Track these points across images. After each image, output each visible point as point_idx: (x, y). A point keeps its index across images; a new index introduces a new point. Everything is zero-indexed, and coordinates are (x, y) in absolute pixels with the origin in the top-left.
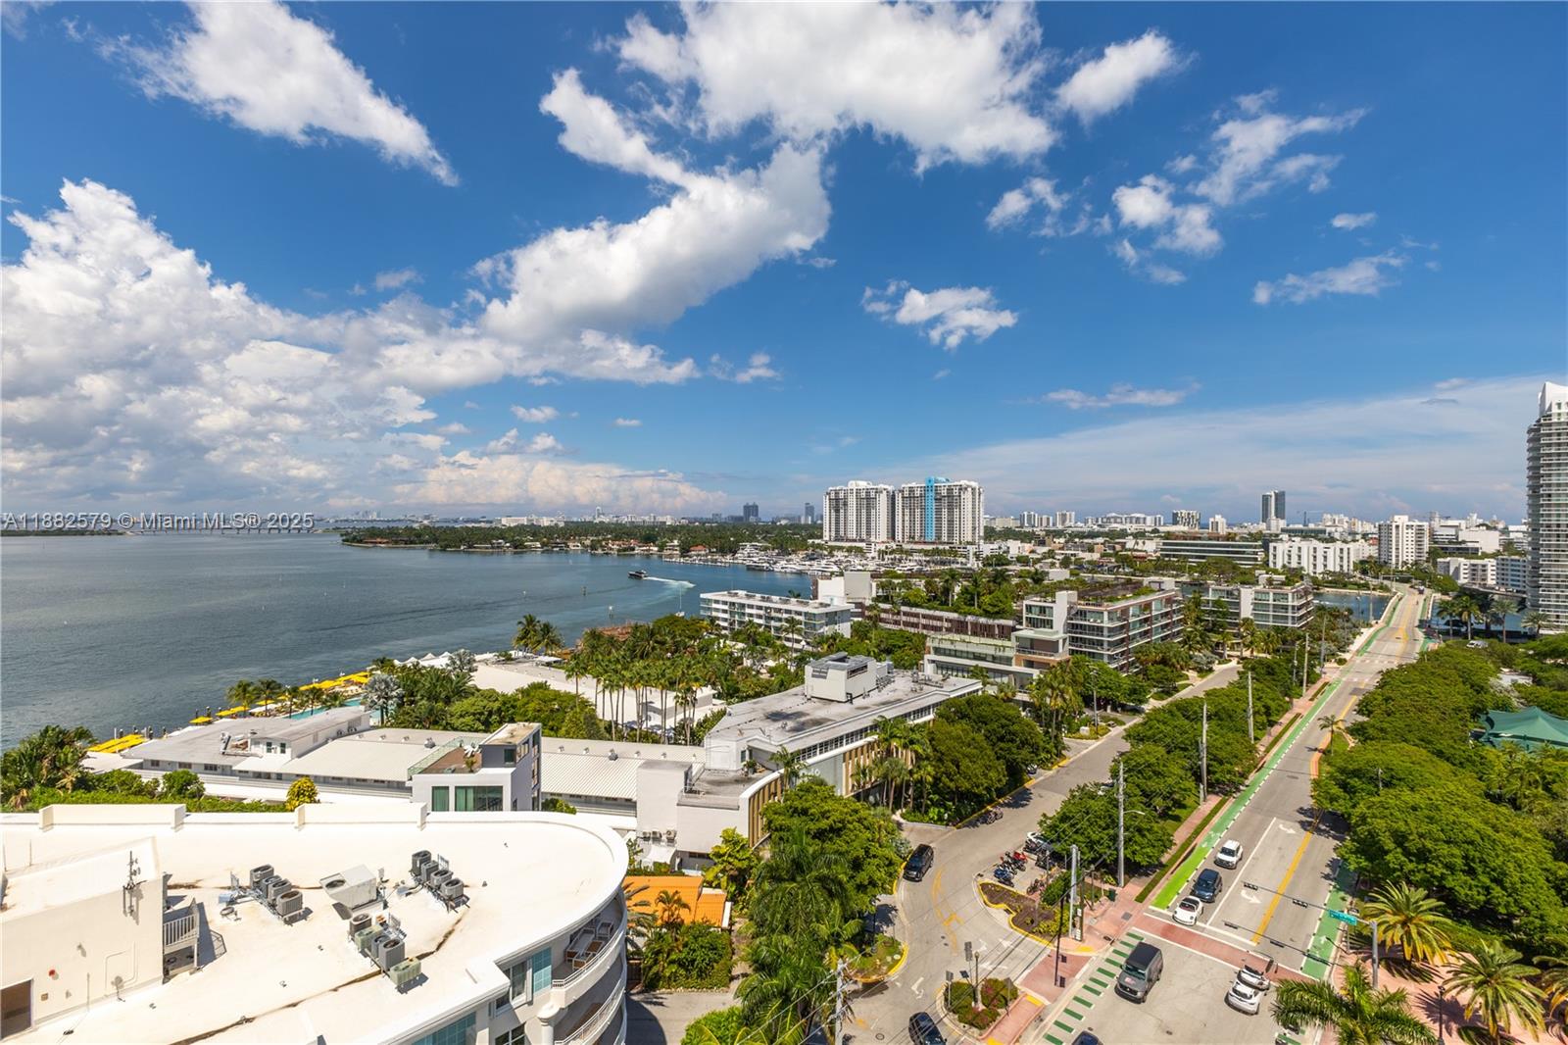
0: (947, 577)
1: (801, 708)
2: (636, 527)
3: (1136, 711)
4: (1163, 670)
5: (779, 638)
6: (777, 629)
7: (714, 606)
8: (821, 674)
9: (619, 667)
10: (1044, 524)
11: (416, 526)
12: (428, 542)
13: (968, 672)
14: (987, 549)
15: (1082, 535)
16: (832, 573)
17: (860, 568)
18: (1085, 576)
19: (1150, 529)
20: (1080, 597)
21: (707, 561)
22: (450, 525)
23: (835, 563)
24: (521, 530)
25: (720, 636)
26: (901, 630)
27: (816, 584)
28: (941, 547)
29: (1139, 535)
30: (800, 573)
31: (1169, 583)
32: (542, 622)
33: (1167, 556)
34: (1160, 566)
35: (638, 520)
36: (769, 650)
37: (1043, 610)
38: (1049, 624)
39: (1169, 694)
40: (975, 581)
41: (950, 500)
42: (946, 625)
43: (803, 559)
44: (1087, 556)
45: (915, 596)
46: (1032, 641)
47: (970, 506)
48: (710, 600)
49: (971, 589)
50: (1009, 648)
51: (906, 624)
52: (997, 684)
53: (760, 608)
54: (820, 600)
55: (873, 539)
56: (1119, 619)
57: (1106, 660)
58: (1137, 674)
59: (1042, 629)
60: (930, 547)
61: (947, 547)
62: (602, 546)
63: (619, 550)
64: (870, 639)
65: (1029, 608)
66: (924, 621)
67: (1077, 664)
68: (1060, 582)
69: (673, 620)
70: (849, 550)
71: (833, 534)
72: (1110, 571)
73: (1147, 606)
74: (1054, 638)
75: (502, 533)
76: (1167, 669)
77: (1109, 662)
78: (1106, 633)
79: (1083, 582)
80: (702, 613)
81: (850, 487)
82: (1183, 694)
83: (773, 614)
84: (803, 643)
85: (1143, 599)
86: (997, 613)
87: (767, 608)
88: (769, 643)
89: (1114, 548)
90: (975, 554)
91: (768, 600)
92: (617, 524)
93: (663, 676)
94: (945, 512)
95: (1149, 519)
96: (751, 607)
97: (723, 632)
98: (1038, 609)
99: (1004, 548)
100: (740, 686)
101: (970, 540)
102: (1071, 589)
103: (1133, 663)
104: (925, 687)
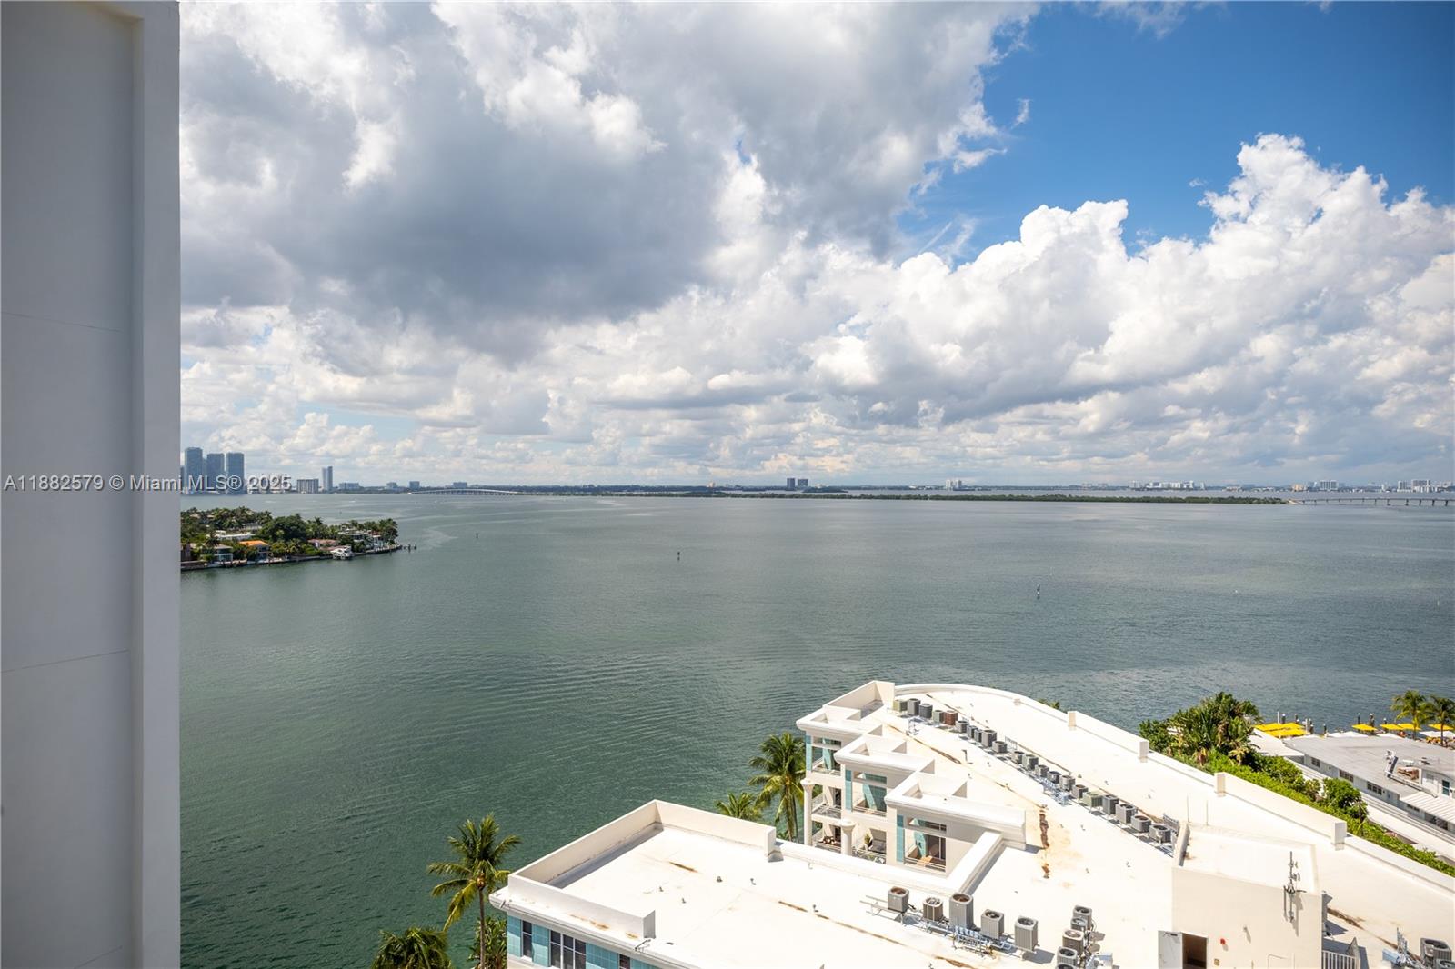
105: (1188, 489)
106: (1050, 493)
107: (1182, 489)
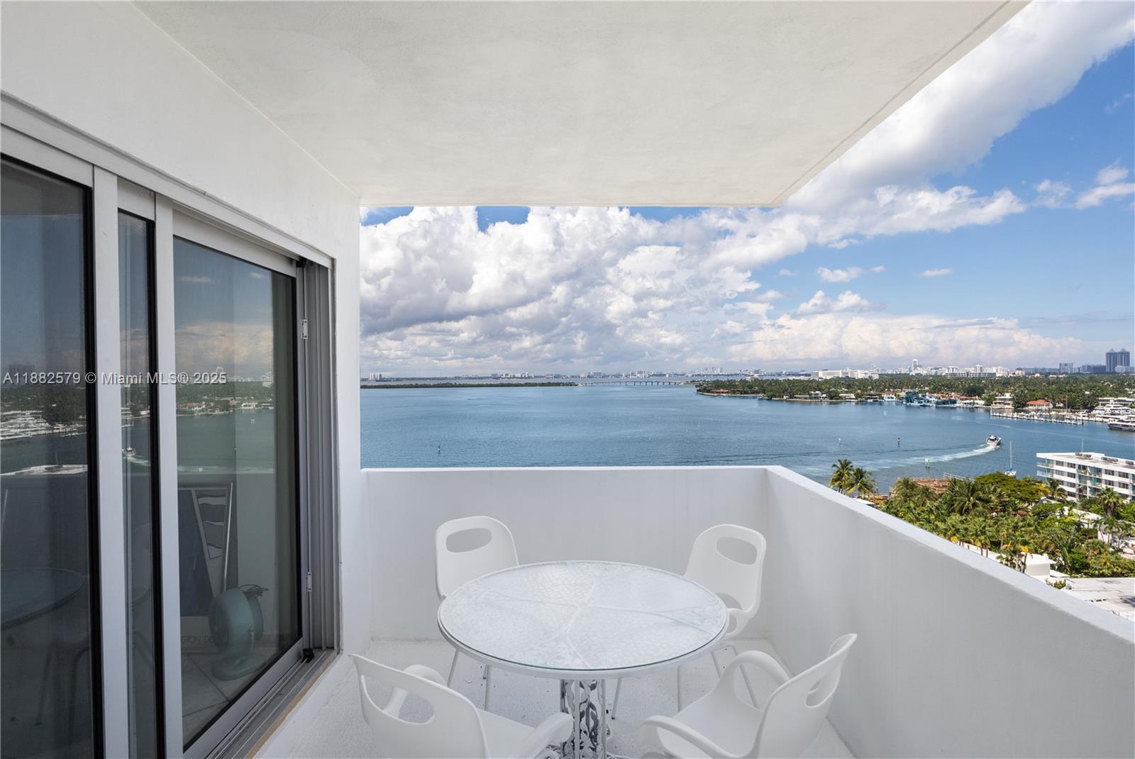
2: (958, 379)
7: (1056, 467)
9: (932, 517)
11: (748, 379)
12: (757, 393)
21: (1050, 417)
22: (775, 378)
24: (837, 382)
25: (1063, 502)
32: (855, 468)
35: (961, 371)
48: (1049, 461)
53: (1126, 475)
62: (918, 398)
63: (937, 403)
69: (1001, 479)
75: (819, 386)
80: (1039, 474)
92: (936, 376)
93: (983, 533)
96: (1112, 473)
97: (1069, 499)
100: (1091, 561)
105: (525, 378)
106: (443, 382)
107: (522, 378)
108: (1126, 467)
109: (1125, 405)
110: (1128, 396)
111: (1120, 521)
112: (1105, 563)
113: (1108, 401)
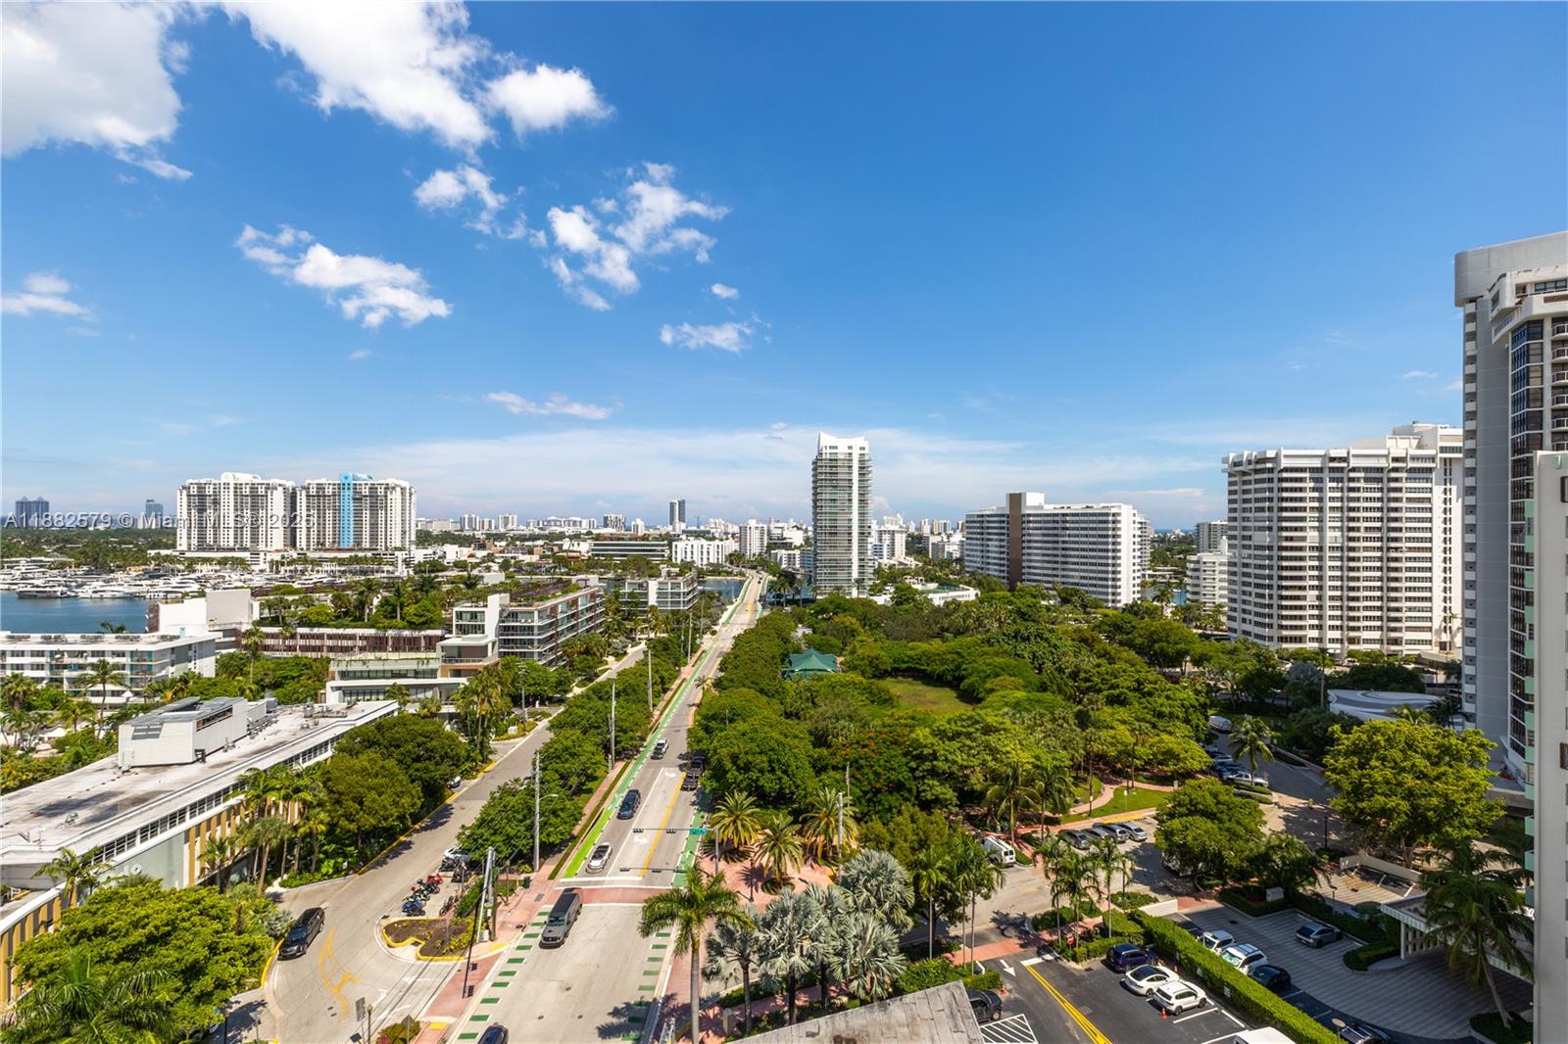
0: (363, 588)
1: (110, 787)
3: (561, 701)
4: (584, 658)
5: (76, 694)
6: (72, 681)
8: (152, 733)
10: (486, 526)
13: (384, 693)
14: (419, 555)
15: (523, 538)
16: (187, 594)
17: (240, 584)
18: (522, 578)
19: (584, 532)
20: (512, 599)
23: (198, 580)
26: (296, 657)
27: (155, 610)
28: (361, 554)
29: (576, 537)
30: (131, 598)
31: (593, 579)
33: (597, 555)
34: (591, 565)
36: (57, 714)
37: (474, 615)
38: (480, 629)
39: (590, 680)
40: (398, 591)
41: (374, 500)
42: (360, 643)
43: (139, 578)
44: (527, 558)
45: (318, 613)
46: (460, 648)
47: (399, 508)
49: (392, 601)
50: (434, 659)
51: (304, 649)
52: (419, 700)
53: (41, 654)
54: (163, 630)
55: (261, 546)
56: (548, 617)
57: (536, 658)
58: (564, 666)
59: (470, 635)
60: (346, 555)
61: (369, 554)
64: (245, 674)
65: (460, 615)
66: (330, 643)
67: (507, 667)
68: (495, 586)
70: (223, 562)
71: (195, 542)
72: (547, 572)
73: (575, 602)
74: (483, 642)
76: (589, 657)
77: (540, 659)
78: (536, 631)
79: (517, 584)
81: (223, 480)
82: (602, 678)
83: (67, 660)
84: (128, 694)
85: (571, 596)
86: (424, 623)
87: (52, 654)
88: (55, 703)
89: (552, 550)
90: (404, 561)
91: (57, 640)
94: (366, 515)
95: (585, 523)
96: (21, 653)
98: (469, 615)
99: (440, 553)
101: (399, 545)
102: (505, 591)
103: (561, 656)
104: (321, 720)
108: (42, 643)
109: (41, 566)
110: (47, 555)
111: (31, 713)
112: (10, 773)
113: (17, 562)
